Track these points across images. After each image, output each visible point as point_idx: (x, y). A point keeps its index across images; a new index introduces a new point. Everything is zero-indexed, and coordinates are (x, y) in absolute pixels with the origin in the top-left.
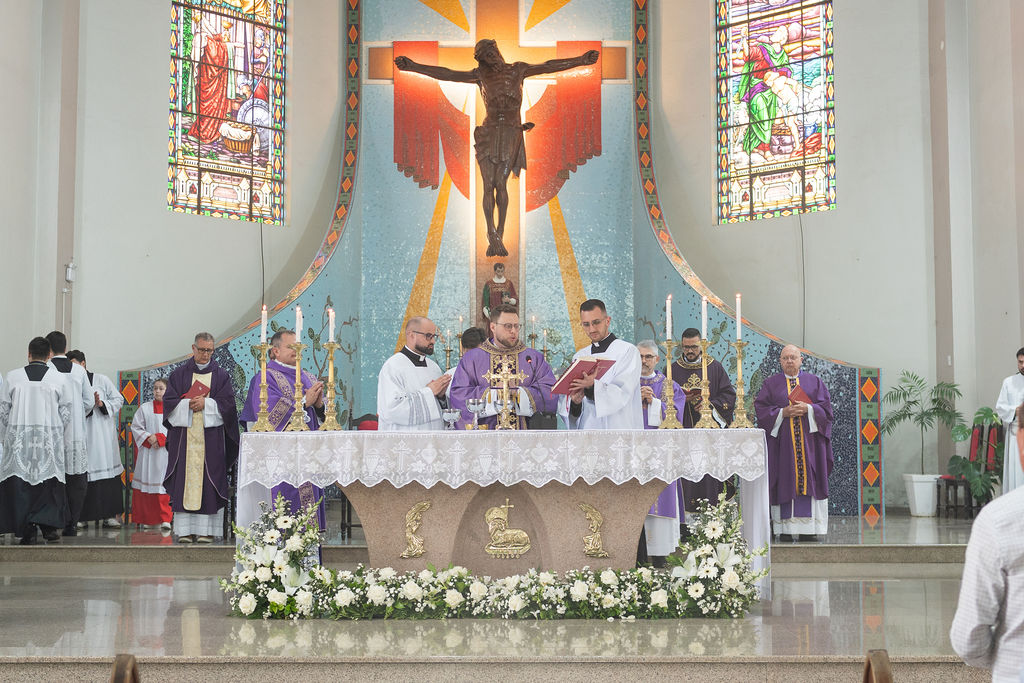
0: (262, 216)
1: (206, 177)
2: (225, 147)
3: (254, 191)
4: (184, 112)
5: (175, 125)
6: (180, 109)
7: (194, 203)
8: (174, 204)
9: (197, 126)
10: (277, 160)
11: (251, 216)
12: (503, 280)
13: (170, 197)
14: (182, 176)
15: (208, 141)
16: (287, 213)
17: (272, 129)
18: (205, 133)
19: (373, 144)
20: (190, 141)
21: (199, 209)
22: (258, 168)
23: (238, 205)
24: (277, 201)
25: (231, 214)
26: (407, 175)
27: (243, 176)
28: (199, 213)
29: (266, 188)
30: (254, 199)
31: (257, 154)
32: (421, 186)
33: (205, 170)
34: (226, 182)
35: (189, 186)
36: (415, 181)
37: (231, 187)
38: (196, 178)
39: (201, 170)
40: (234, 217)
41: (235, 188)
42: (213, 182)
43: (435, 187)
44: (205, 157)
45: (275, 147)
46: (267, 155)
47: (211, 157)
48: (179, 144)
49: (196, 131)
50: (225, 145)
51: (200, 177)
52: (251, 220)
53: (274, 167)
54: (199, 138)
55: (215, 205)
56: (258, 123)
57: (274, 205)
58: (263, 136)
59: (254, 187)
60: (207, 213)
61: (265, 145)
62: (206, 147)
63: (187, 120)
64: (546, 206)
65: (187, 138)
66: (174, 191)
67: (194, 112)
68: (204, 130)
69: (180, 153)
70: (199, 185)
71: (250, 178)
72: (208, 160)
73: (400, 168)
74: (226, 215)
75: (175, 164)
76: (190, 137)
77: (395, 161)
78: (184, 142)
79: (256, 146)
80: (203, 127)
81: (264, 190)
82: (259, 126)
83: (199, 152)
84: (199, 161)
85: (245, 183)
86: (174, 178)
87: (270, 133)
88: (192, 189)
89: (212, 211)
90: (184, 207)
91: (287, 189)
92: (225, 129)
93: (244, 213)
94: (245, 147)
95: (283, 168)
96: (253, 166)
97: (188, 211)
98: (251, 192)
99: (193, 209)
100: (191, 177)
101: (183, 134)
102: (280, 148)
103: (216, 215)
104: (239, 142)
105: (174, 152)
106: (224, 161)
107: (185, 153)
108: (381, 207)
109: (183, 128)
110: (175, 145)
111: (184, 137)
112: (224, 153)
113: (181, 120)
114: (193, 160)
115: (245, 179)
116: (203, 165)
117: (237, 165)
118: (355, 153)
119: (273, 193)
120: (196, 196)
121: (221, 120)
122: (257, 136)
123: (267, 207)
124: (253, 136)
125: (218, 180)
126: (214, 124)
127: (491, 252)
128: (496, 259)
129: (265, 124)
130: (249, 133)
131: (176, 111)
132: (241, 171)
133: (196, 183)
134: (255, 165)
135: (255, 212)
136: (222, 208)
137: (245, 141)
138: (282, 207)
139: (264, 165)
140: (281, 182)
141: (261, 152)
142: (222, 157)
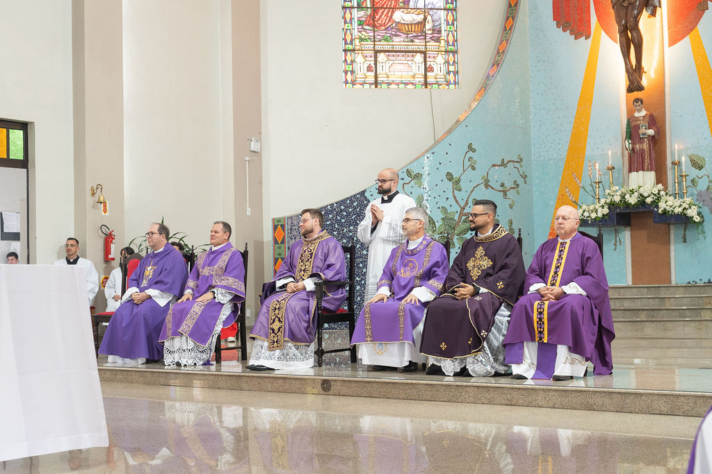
0: (437, 83)
1: (381, 57)
2: (399, 30)
3: (428, 63)
4: (359, 7)
5: (351, 19)
6: (356, 6)
7: (372, 80)
8: (353, 83)
9: (372, 17)
10: (451, 34)
11: (426, 84)
12: (644, 113)
13: (349, 77)
14: (359, 58)
15: (383, 28)
16: (461, 77)
17: (444, 9)
18: (380, 22)
19: (536, 8)
20: (365, 30)
21: (376, 83)
22: (432, 43)
23: (414, 77)
24: (452, 68)
25: (406, 84)
26: (564, 31)
27: (416, 52)
28: (376, 87)
29: (440, 59)
30: (428, 69)
31: (430, 32)
32: (576, 38)
33: (380, 51)
34: (401, 58)
35: (366, 66)
36: (571, 34)
37: (406, 62)
38: (373, 59)
39: (376, 52)
40: (410, 86)
41: (410, 62)
42: (389, 60)
43: (587, 37)
44: (380, 41)
45: (448, 24)
46: (440, 32)
47: (386, 40)
48: (356, 33)
49: (372, 22)
50: (399, 28)
51: (376, 57)
52: (426, 87)
53: (447, 42)
54: (374, 26)
55: (391, 80)
56: (430, 7)
57: (449, 73)
58: (436, 17)
59: (428, 59)
60: (384, 86)
61: (437, 23)
62: (381, 33)
63: (362, 13)
64: (687, 39)
65: (363, 28)
66: (352, 72)
67: (369, 5)
68: (378, 19)
69: (357, 42)
70: (376, 64)
71: (424, 53)
72: (383, 43)
73: (558, 26)
74: (402, 86)
75: (353, 50)
76: (365, 27)
77: (554, 20)
78: (360, 32)
79: (428, 26)
80: (377, 17)
81: (438, 62)
82: (431, 9)
83: (374, 38)
84: (375, 45)
85: (419, 58)
86: (352, 62)
87: (442, 14)
88: (369, 69)
89: (389, 84)
90: (362, 84)
91: (459, 57)
92: (398, 16)
93: (420, 82)
94: (418, 28)
95: (456, 41)
96: (426, 42)
97: (367, 86)
98: (425, 64)
99: (372, 84)
100: (367, 59)
101: (359, 25)
102: (453, 24)
103: (393, 86)
104: (411, 24)
105: (352, 40)
106: (399, 42)
107: (362, 40)
108: (544, 61)
109: (358, 20)
110: (352, 35)
111: (360, 27)
112: (398, 36)
113: (357, 14)
114: (369, 45)
115: (418, 54)
116: (378, 48)
117: (411, 44)
118: (513, 19)
119: (447, 62)
120: (373, 74)
121: (394, 9)
122: (429, 18)
123: (441, 74)
124: (425, 18)
125: (392, 58)
126: (388, 13)
127: (630, 90)
128: (636, 94)
129: (437, 6)
130: (422, 17)
131: (352, 7)
132: (415, 48)
133: (372, 64)
134: (429, 42)
135: (430, 80)
136: (399, 80)
137: (418, 23)
138: (456, 73)
139: (438, 40)
140: (455, 52)
141: (434, 30)
142: (395, 39)
